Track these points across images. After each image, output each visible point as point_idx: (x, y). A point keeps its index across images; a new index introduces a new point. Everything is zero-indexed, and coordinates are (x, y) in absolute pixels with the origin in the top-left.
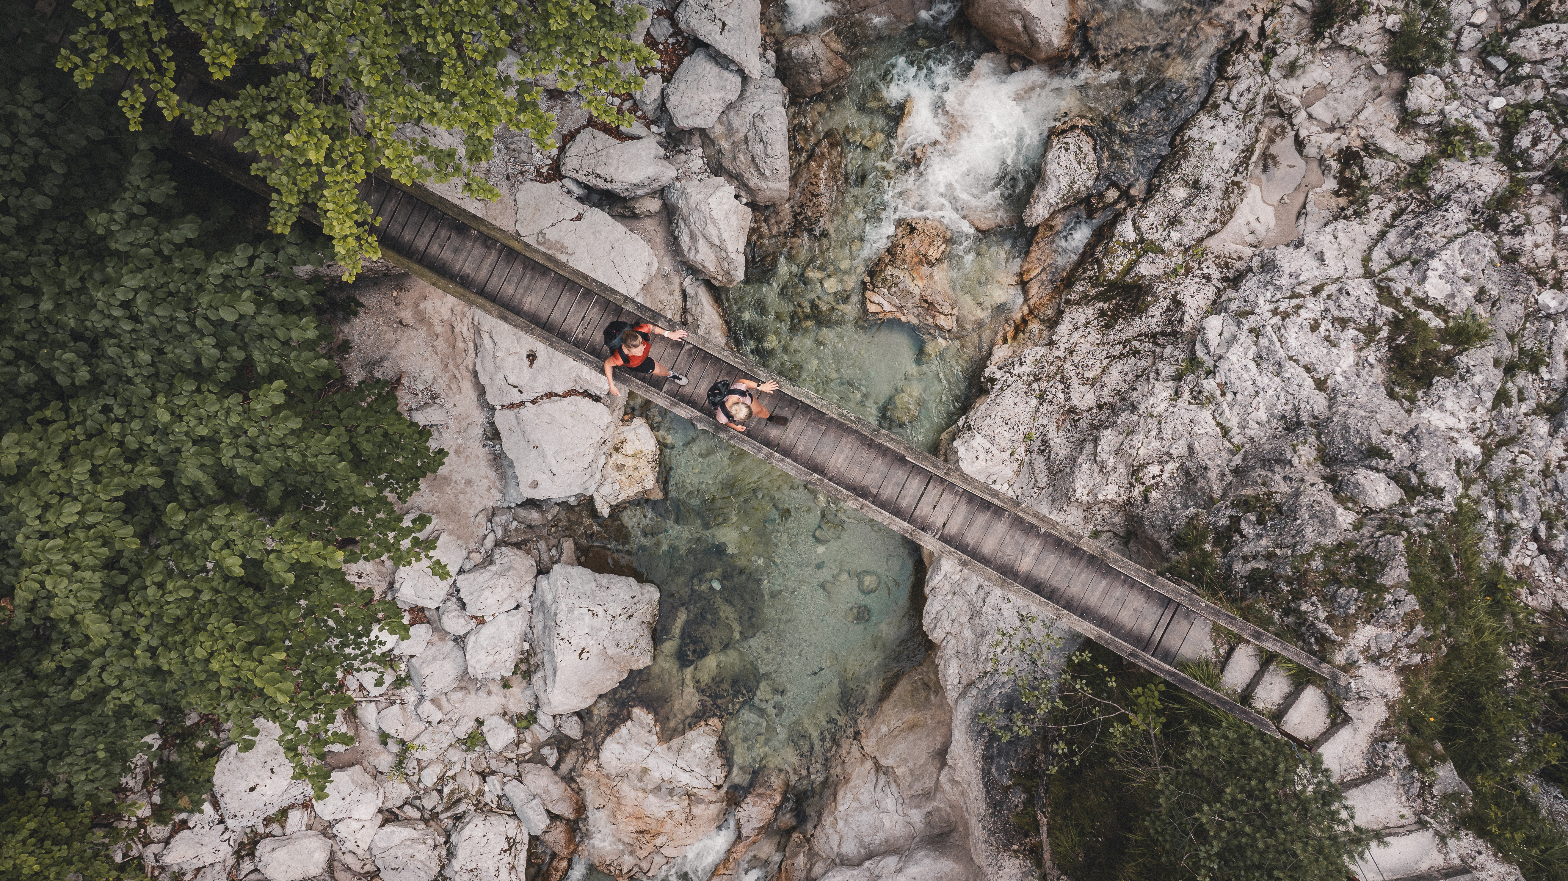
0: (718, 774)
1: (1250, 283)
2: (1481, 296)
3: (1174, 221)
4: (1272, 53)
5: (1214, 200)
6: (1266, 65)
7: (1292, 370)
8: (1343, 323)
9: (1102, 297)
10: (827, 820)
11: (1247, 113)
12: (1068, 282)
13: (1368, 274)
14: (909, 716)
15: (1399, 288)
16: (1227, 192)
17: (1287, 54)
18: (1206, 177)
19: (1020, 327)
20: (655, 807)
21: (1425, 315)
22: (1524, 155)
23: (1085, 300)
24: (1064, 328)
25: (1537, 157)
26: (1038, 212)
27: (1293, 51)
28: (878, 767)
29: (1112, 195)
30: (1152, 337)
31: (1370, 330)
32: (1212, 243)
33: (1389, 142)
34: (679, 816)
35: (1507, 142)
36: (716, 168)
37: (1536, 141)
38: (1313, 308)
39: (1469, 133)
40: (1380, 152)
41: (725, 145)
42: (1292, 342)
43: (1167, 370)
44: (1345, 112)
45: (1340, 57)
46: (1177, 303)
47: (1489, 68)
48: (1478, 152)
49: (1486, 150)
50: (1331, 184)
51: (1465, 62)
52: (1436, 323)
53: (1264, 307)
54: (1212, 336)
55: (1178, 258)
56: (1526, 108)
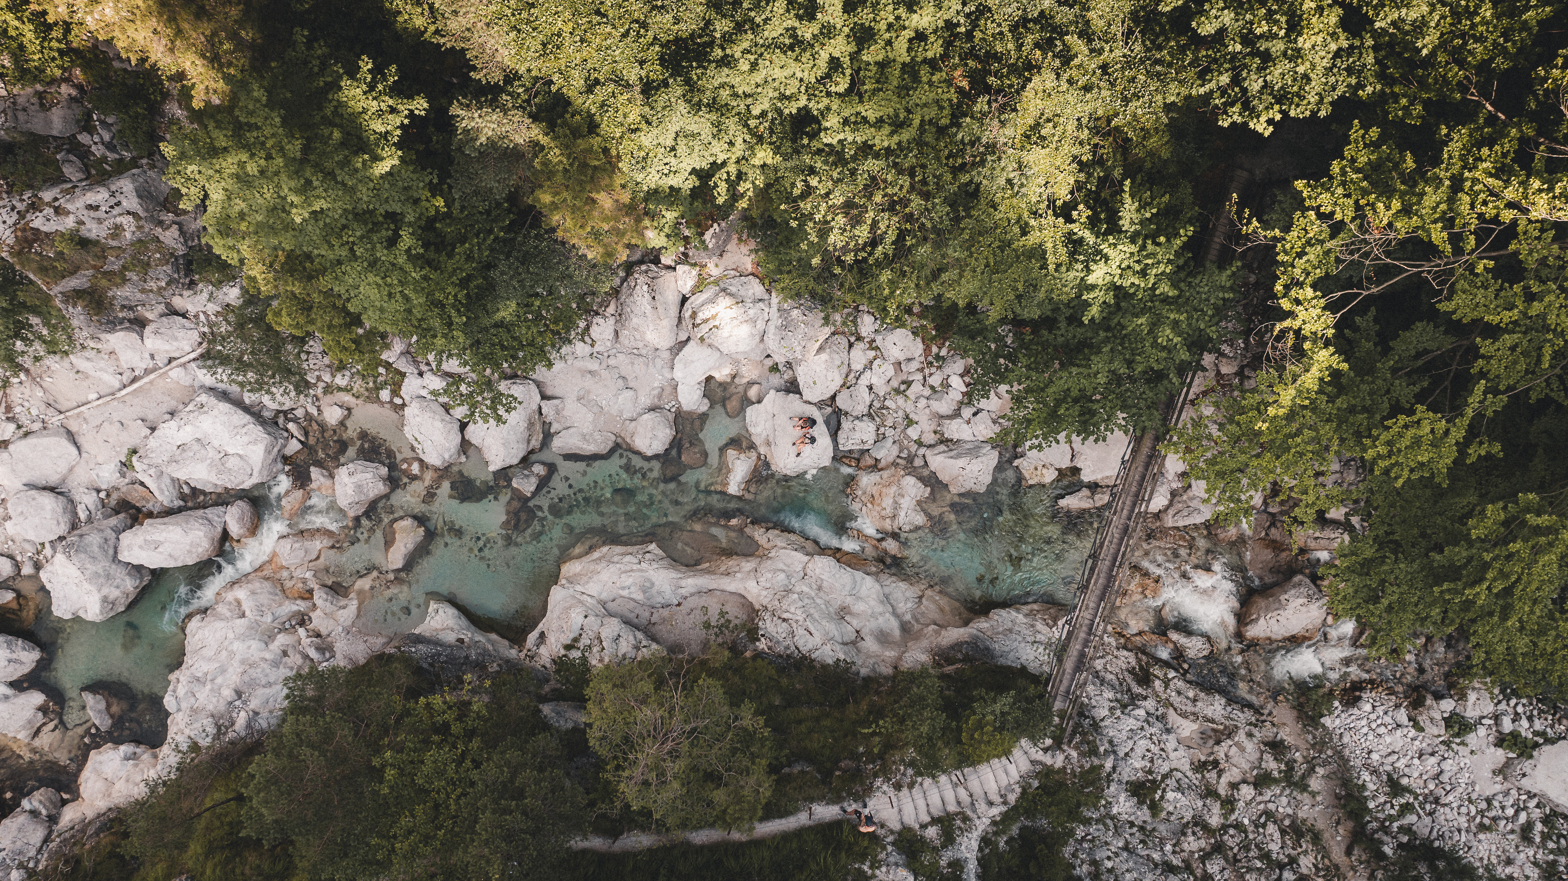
0: (907, 528)
1: (1160, 725)
2: (1170, 813)
3: (1179, 693)
4: (1256, 726)
5: (1190, 708)
6: (1251, 724)
7: (1130, 743)
8: (1152, 761)
9: (1141, 667)
10: (894, 578)
11: (1228, 718)
12: (1144, 653)
13: (1172, 771)
14: (947, 608)
15: (1168, 781)
16: (1194, 714)
17: (1255, 731)
18: (1199, 704)
19: (1121, 635)
20: (888, 502)
21: (1159, 792)
22: (1226, 832)
23: (1139, 660)
24: (1125, 653)
25: (1226, 837)
26: (1174, 636)
27: (1257, 734)
28: (921, 597)
29: (1186, 666)
30: (1129, 690)
31: (1150, 772)
32: (1171, 711)
33: (1224, 780)
34: (883, 513)
35: (1230, 826)
36: (1174, 494)
37: (1232, 836)
38: (1155, 749)
39: (1233, 810)
40: (1219, 777)
41: (1185, 497)
42: (1142, 742)
43: (1119, 696)
44: (1234, 760)
45: (1258, 755)
46: (1145, 698)
47: (1260, 816)
48: (1225, 816)
49: (1226, 819)
50: (1203, 759)
51: (1262, 806)
52: (1157, 797)
53: (1153, 730)
54: (1137, 712)
55: (1164, 696)
56: (1245, 832)
